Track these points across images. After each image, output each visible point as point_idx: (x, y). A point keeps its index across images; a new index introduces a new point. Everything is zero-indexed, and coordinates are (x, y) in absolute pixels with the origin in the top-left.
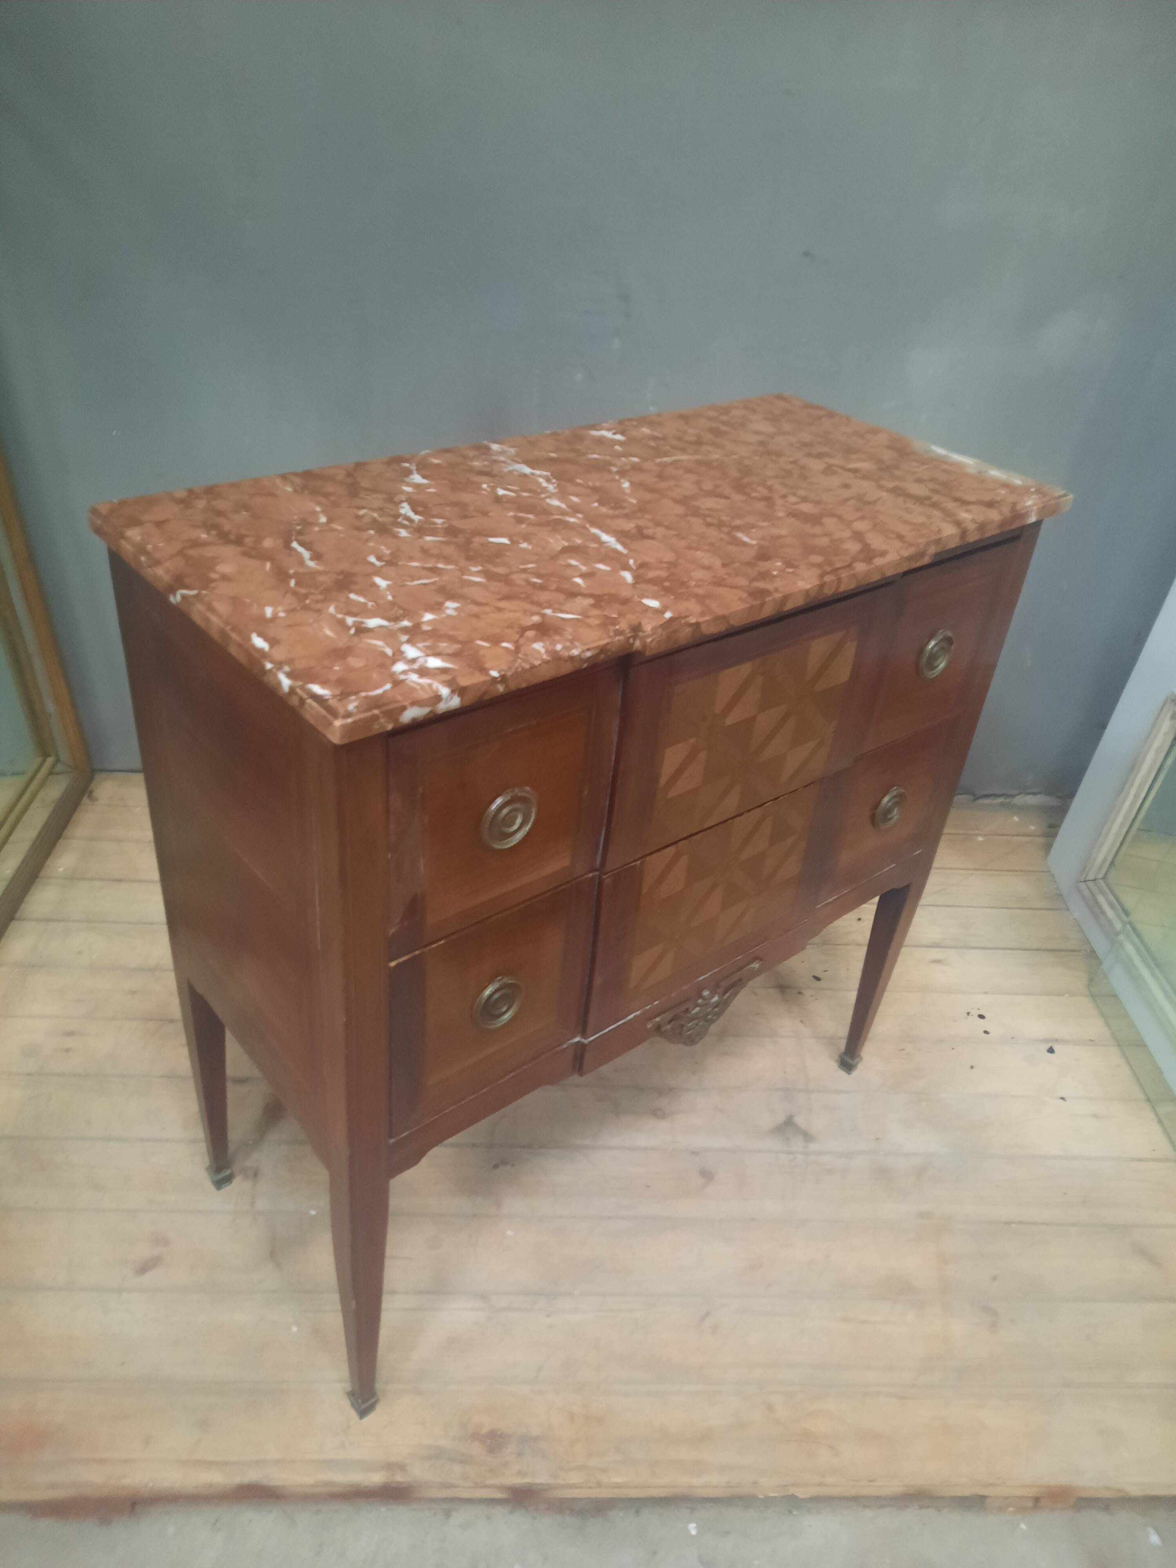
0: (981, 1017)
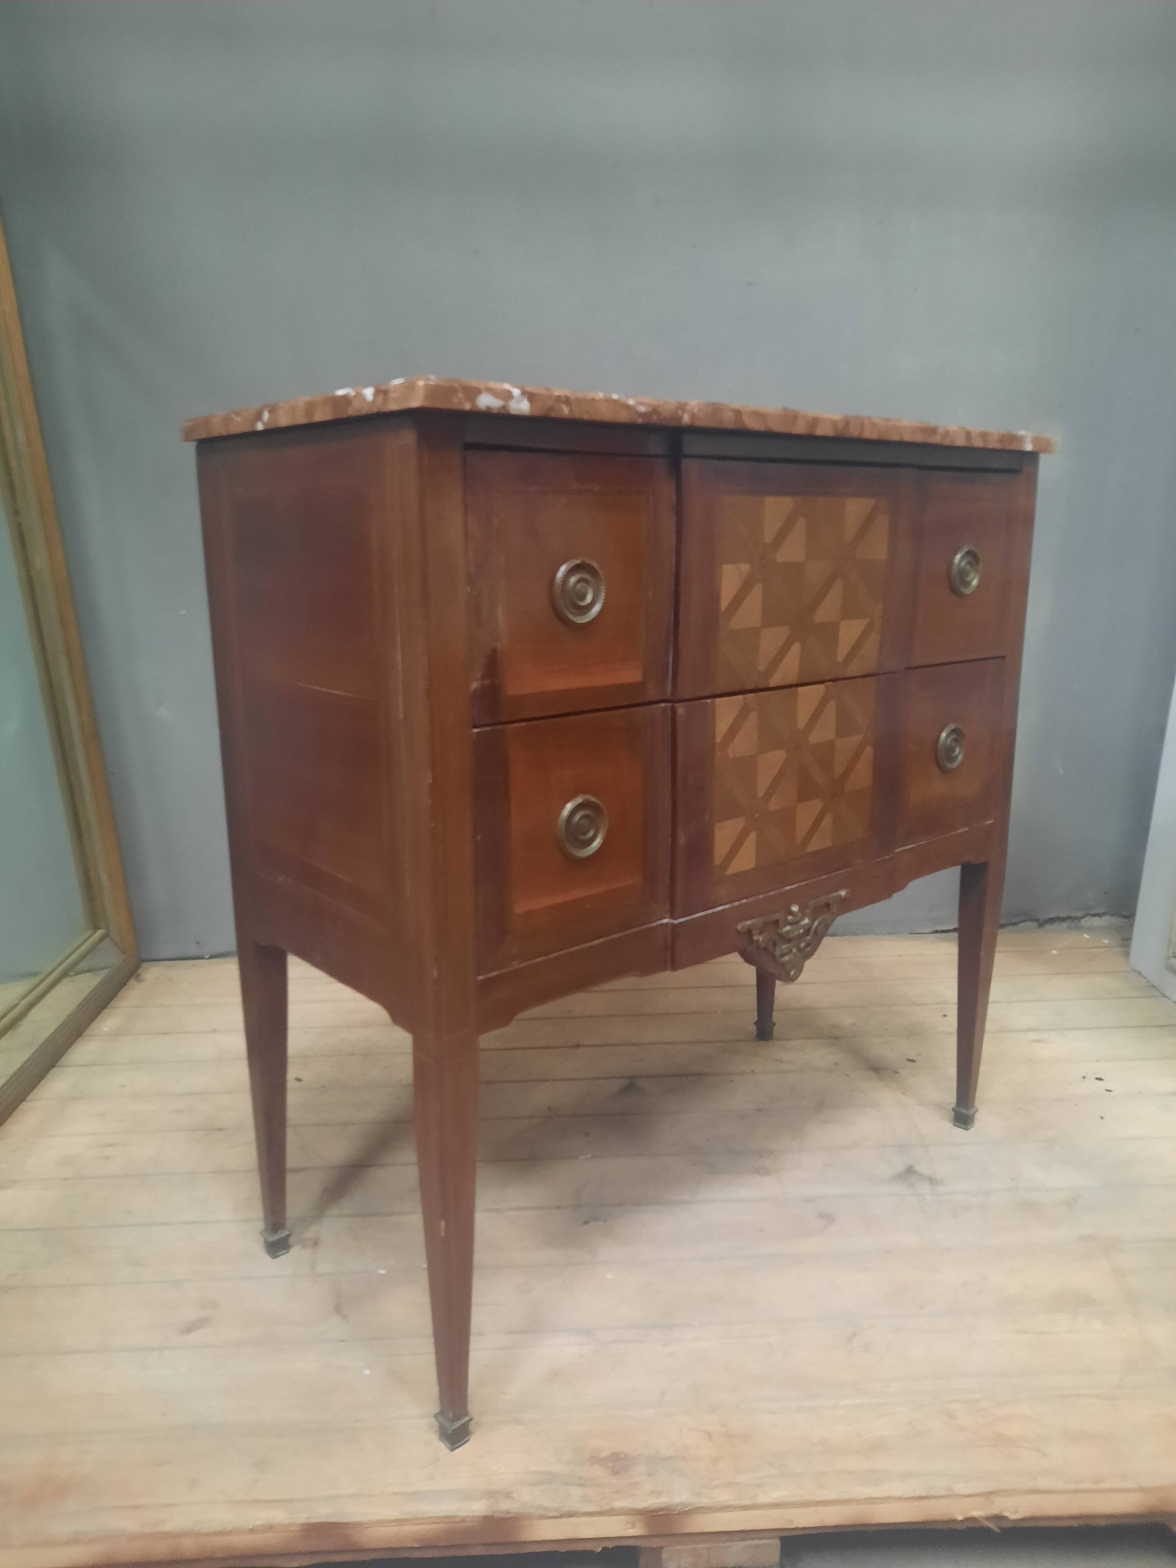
0: (1099, 1079)
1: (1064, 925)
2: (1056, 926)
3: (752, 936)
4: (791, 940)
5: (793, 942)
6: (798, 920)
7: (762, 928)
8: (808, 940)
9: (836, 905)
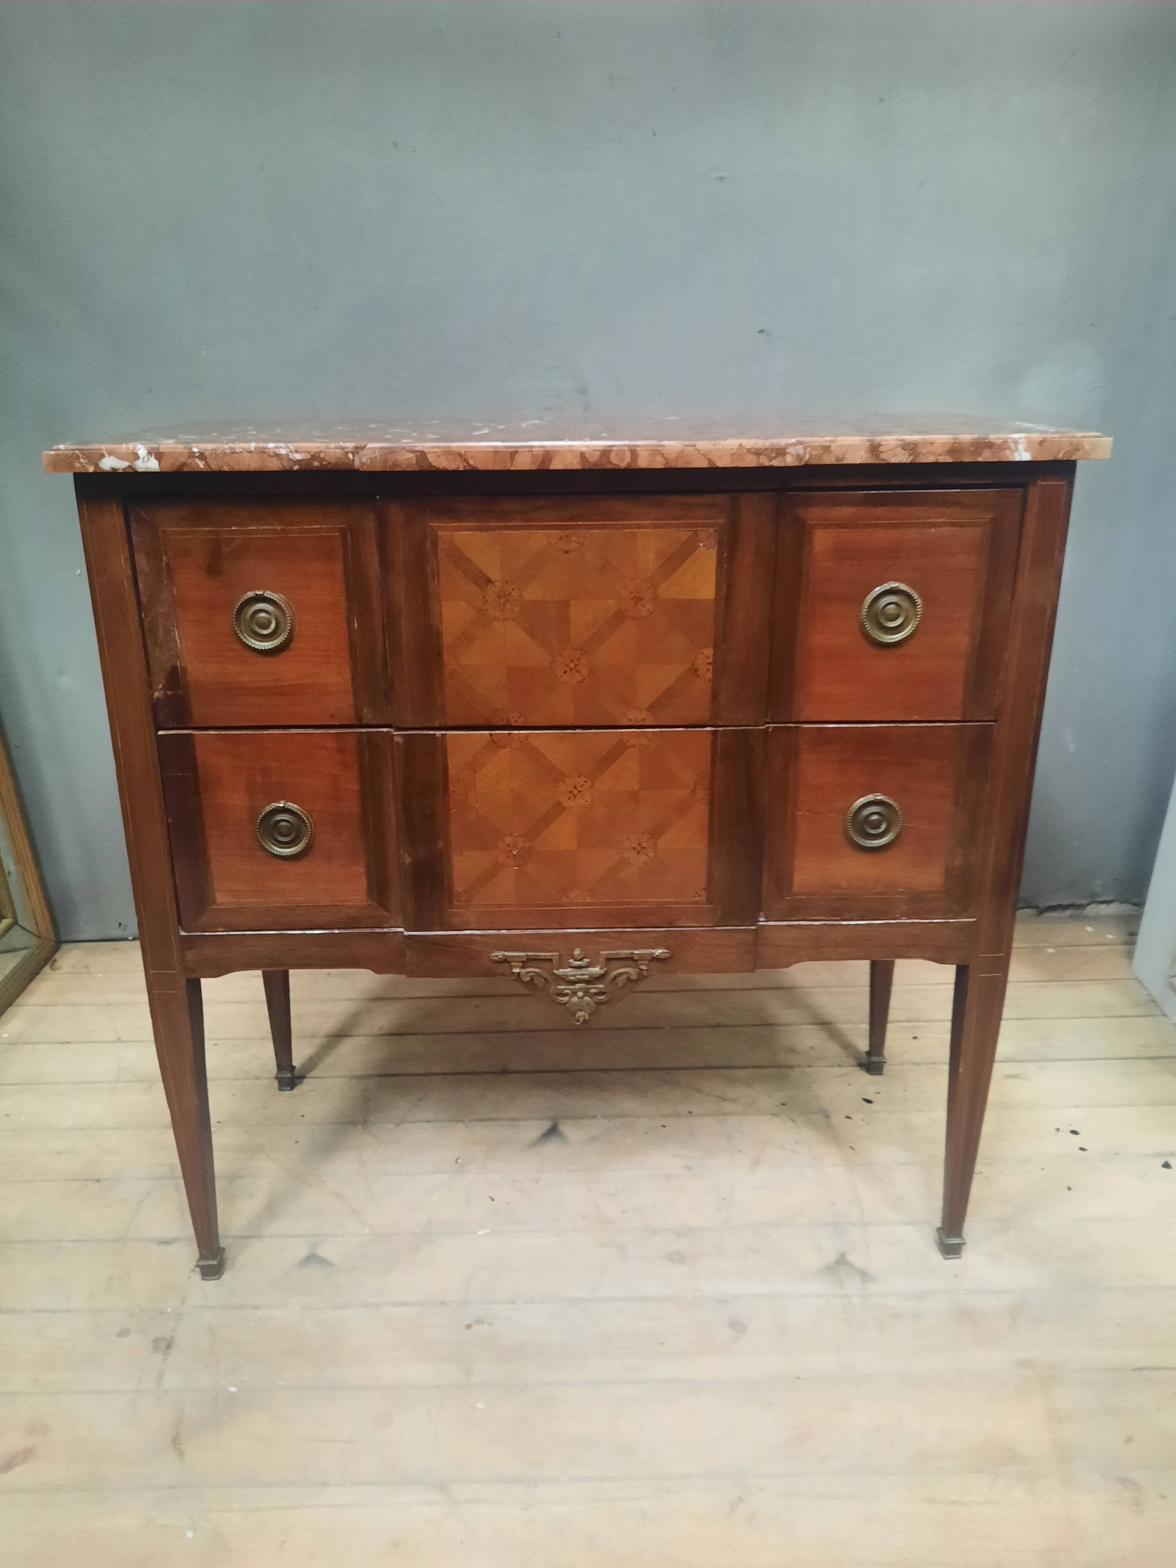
0: (1074, 1132)
1: (1067, 913)
2: (1056, 915)
3: (511, 967)
4: (573, 983)
5: (578, 986)
6: (582, 965)
7: (526, 963)
8: (601, 988)
9: (647, 962)
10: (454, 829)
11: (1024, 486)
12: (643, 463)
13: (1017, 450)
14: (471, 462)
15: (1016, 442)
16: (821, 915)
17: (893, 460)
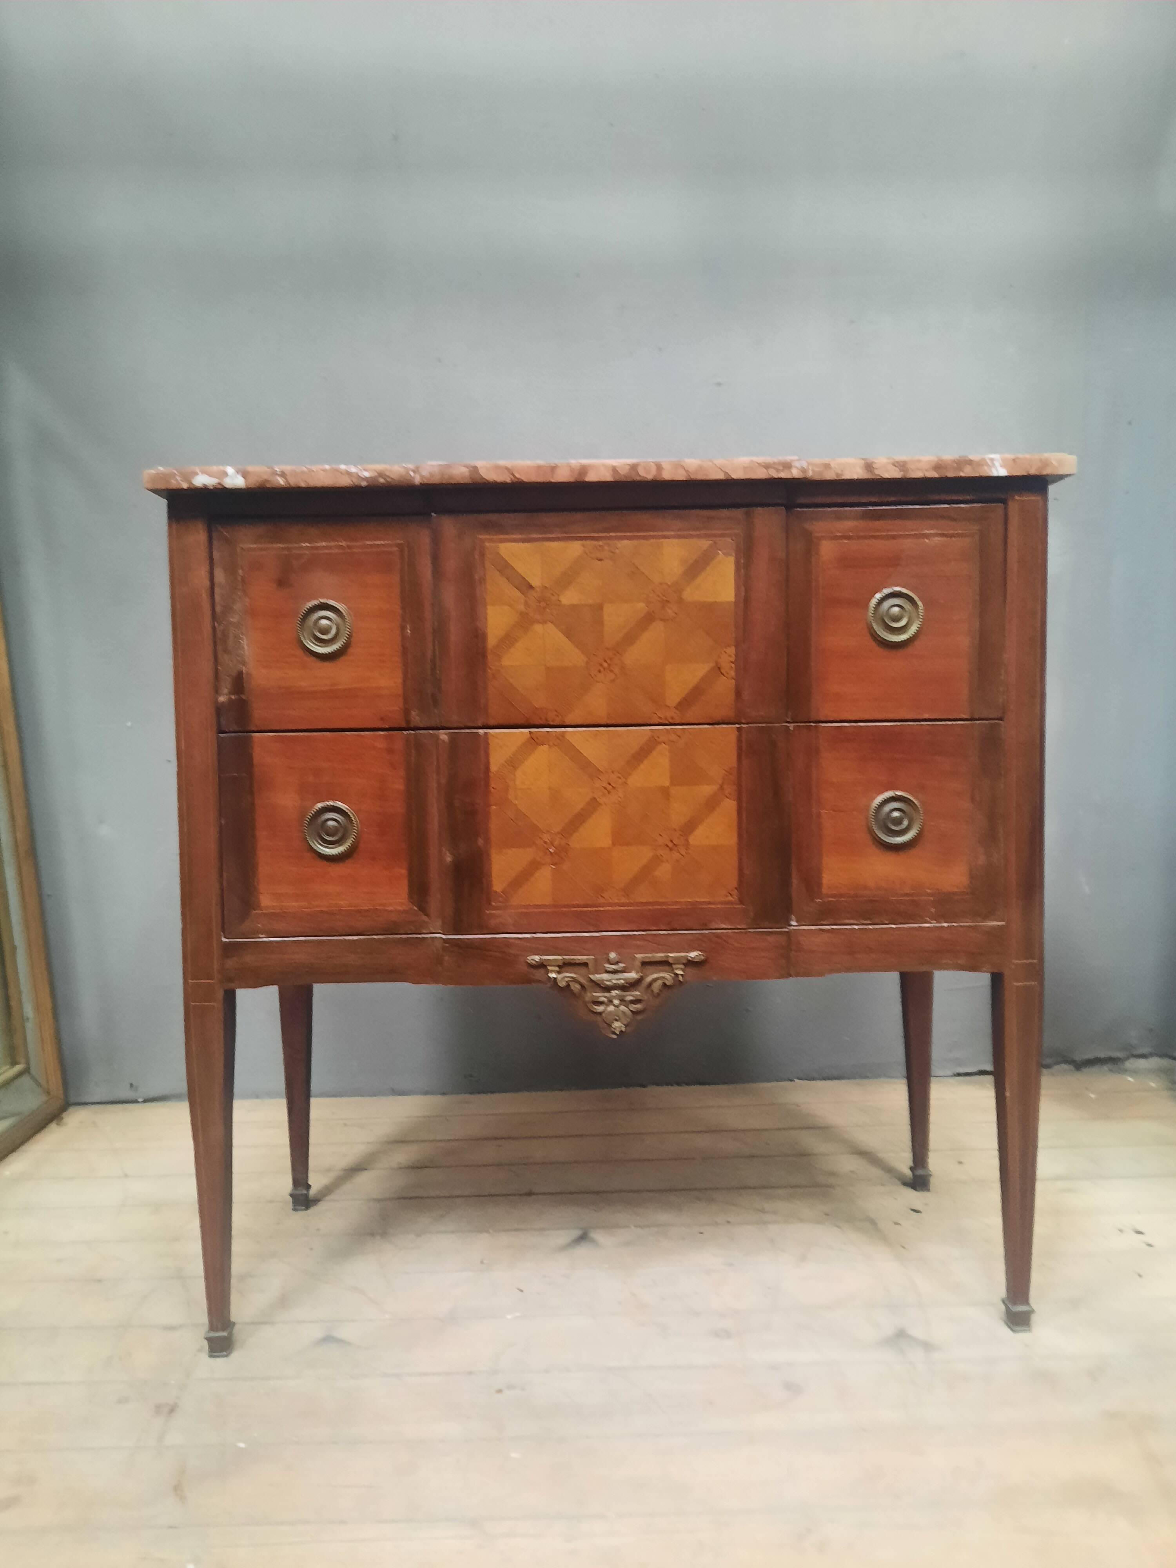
0: (1139, 1233)
1: (1105, 1068)
2: (1095, 1069)
3: (548, 972)
4: (608, 989)
5: (614, 993)
6: (619, 970)
7: (563, 966)
8: (637, 995)
9: (682, 966)
10: (494, 824)
11: (1004, 501)
12: (667, 475)
13: (994, 465)
14: (517, 475)
15: (992, 460)
16: (852, 918)
17: (886, 475)
